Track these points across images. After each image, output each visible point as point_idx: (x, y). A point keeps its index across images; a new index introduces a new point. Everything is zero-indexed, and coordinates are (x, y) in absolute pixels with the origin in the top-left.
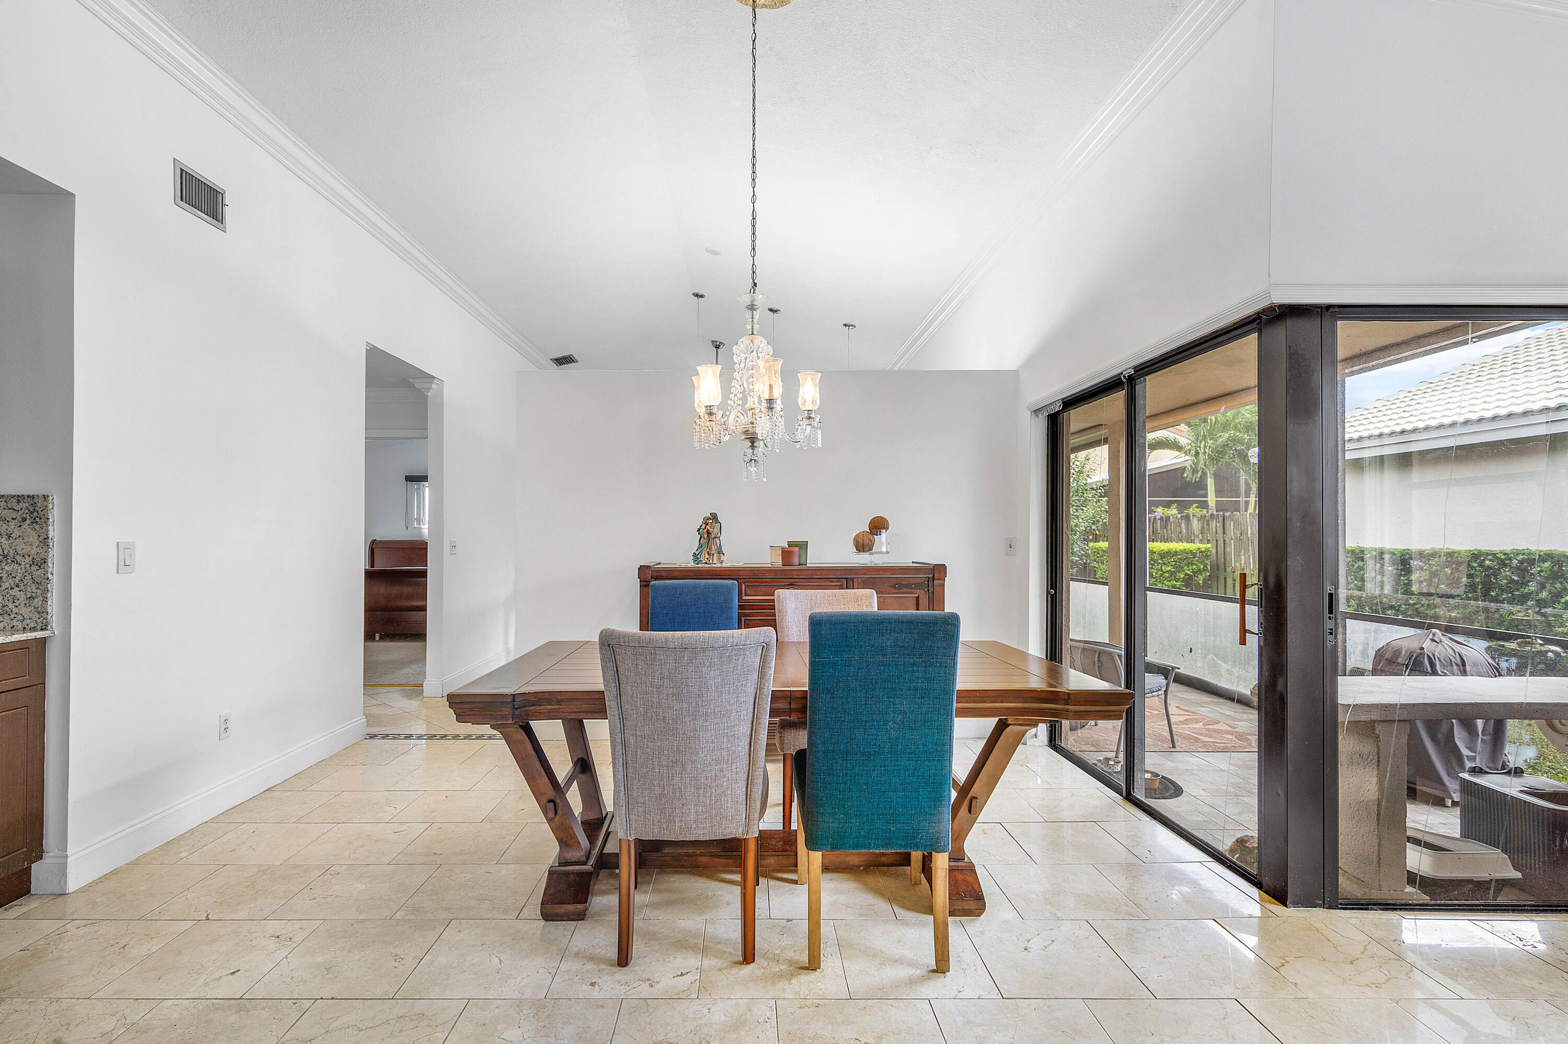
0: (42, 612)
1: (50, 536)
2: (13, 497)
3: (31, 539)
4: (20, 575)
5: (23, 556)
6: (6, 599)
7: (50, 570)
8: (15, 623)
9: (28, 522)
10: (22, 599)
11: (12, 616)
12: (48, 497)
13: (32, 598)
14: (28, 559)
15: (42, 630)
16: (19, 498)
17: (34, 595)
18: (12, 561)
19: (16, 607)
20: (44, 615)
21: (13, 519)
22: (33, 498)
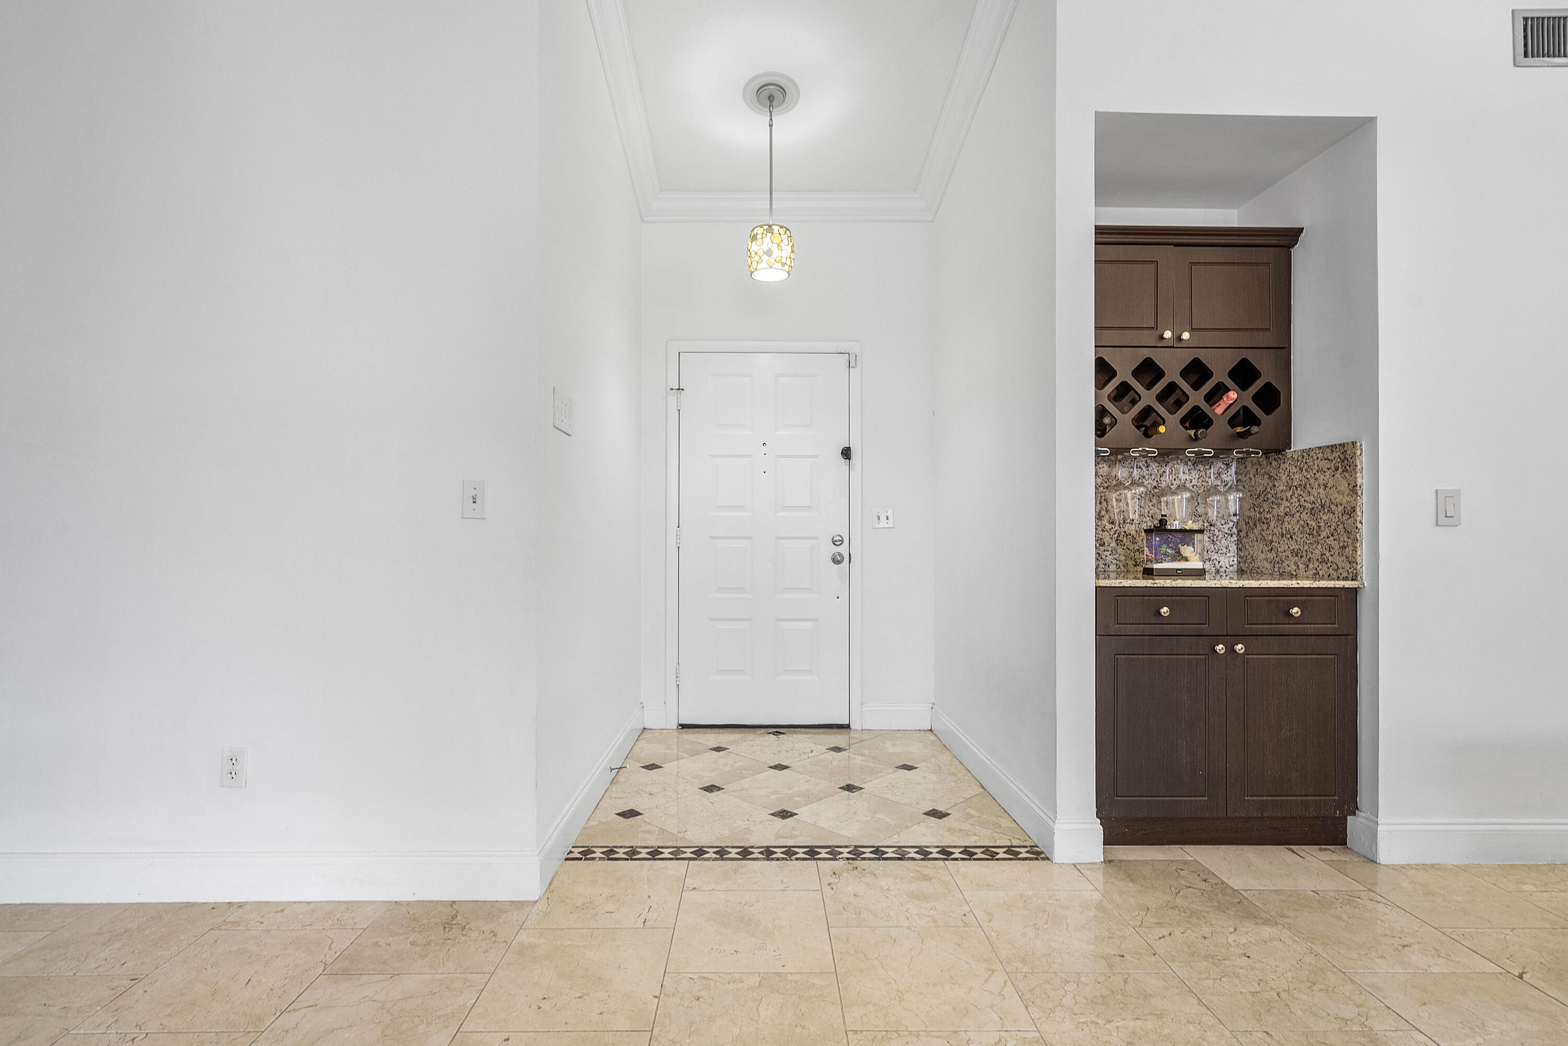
0: (1352, 561)
1: (1359, 484)
2: (1328, 447)
3: (1342, 488)
4: (1334, 524)
5: (1337, 505)
6: (1324, 548)
7: (1359, 519)
8: (1331, 571)
9: (1340, 470)
10: (1336, 548)
11: (1329, 565)
12: (1356, 443)
13: (1344, 547)
14: (1340, 508)
15: (1352, 580)
16: (1332, 448)
17: (1346, 544)
18: (1328, 511)
19: (1332, 555)
20: (1354, 565)
21: (1329, 469)
22: (1344, 447)
